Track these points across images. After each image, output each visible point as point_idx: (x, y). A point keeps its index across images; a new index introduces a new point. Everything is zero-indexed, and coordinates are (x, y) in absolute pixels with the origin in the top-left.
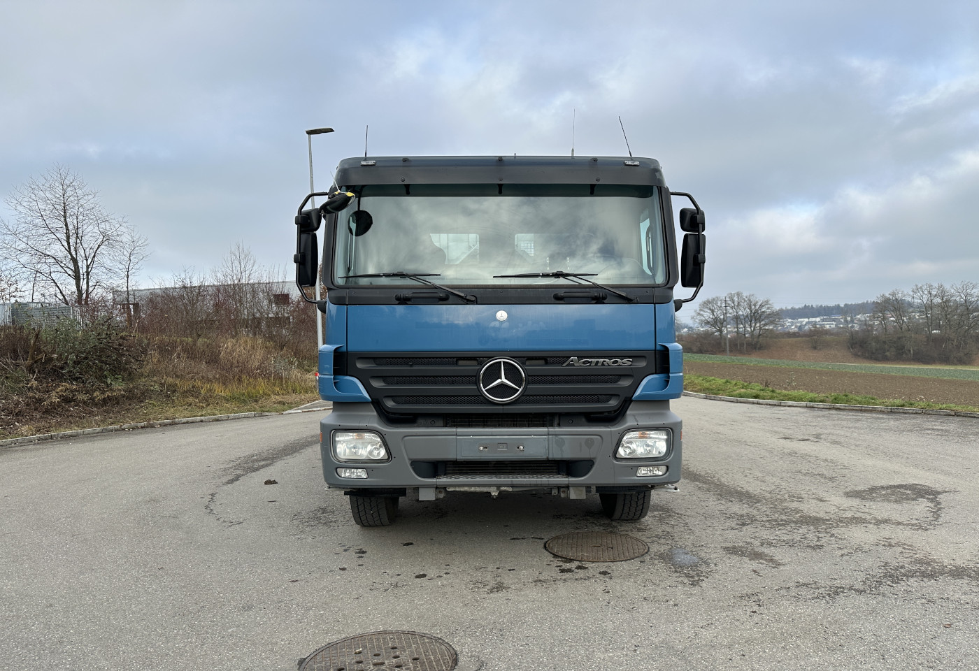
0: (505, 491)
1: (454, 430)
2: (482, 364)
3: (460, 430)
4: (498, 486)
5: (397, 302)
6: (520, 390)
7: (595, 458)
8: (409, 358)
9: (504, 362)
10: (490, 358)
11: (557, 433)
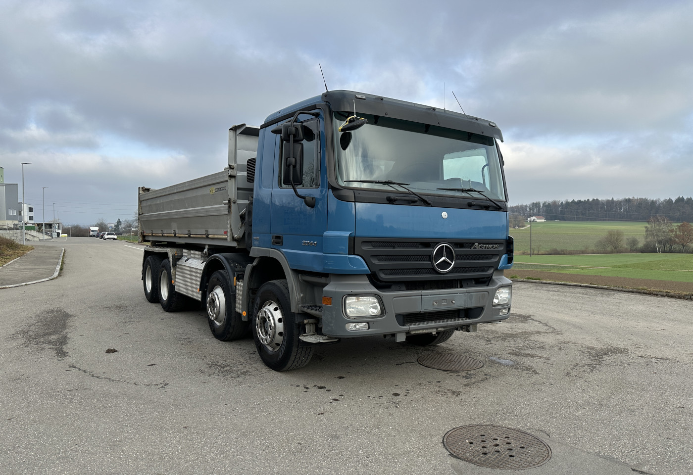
0: (440, 331)
1: (420, 292)
2: (434, 247)
3: (424, 292)
4: (437, 328)
5: (388, 202)
6: (453, 264)
7: (484, 306)
8: (395, 242)
9: (446, 246)
10: (437, 243)
11: (470, 291)
